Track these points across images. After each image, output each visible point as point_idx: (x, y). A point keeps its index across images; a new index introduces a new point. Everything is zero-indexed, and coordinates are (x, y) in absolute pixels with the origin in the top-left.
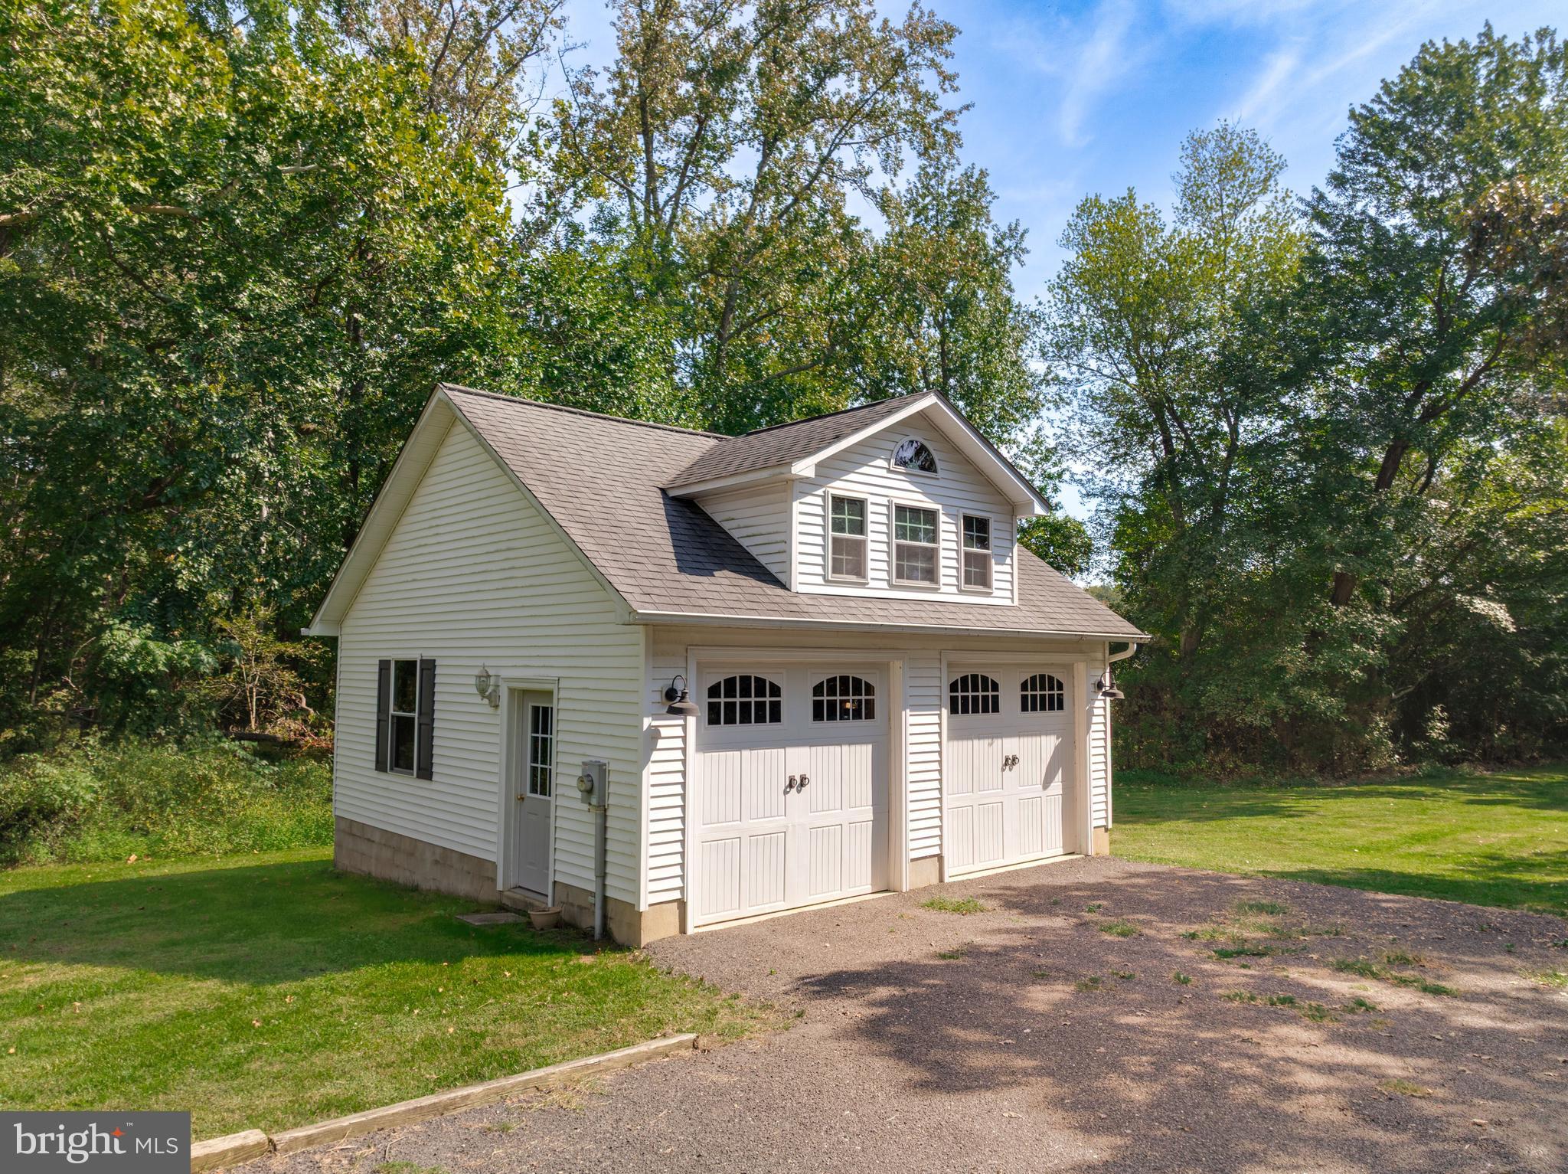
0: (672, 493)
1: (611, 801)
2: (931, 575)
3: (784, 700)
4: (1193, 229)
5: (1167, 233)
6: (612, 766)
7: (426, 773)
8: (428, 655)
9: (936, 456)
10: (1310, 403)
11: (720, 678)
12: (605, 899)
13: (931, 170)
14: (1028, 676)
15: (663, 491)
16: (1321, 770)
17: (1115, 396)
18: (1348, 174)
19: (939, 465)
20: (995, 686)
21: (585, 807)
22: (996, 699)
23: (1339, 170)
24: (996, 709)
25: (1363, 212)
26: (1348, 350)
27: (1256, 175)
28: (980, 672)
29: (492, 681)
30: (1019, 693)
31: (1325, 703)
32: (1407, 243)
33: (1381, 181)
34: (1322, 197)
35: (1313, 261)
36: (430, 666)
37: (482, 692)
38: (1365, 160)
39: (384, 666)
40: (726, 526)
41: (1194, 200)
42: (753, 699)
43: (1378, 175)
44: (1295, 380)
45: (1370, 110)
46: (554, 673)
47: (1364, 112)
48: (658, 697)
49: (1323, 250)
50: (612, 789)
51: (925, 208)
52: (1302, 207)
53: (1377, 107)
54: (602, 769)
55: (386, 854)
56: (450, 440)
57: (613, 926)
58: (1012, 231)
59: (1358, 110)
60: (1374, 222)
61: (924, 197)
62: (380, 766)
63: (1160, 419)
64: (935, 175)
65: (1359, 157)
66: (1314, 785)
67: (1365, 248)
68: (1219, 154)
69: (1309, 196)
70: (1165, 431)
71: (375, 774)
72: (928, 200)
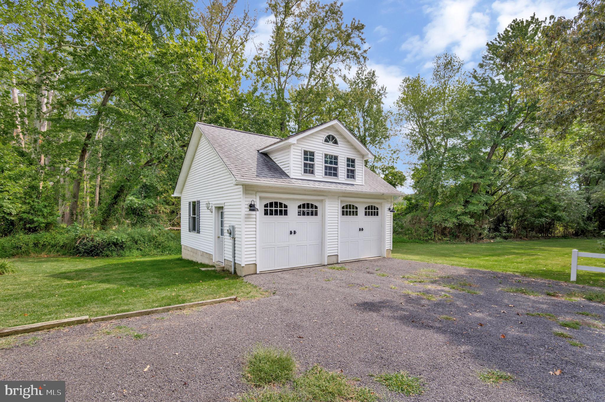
0: (260, 152)
1: (236, 236)
2: (335, 175)
3: (289, 209)
4: (435, 85)
5: (428, 87)
6: (236, 226)
7: (199, 232)
8: (198, 199)
9: (338, 140)
10: (469, 136)
11: (268, 202)
12: (235, 263)
13: (360, 72)
14: (367, 206)
15: (258, 151)
16: (467, 239)
17: (412, 135)
18: (484, 64)
19: (339, 142)
20: (357, 208)
21: (229, 238)
22: (356, 212)
23: (482, 62)
24: (357, 215)
25: (488, 76)
26: (481, 119)
27: (455, 67)
28: (352, 204)
29: (211, 205)
30: (364, 210)
31: (468, 220)
32: (501, 84)
33: (494, 66)
34: (475, 71)
35: (472, 91)
36: (199, 202)
37: (208, 209)
38: (490, 59)
39: (190, 203)
40: (275, 160)
41: (437, 74)
42: (279, 209)
43: (493, 64)
44: (465, 129)
45: (493, 43)
46: (223, 202)
47: (491, 43)
48: (247, 206)
49: (475, 88)
50: (236, 233)
51: (358, 83)
52: (469, 75)
53: (495, 42)
54: (233, 227)
55: (192, 254)
56: (202, 139)
57: (237, 270)
58: (382, 88)
59: (490, 43)
60: (491, 79)
61: (358, 80)
62: (190, 231)
63: (425, 142)
64: (361, 73)
65: (488, 58)
66: (464, 244)
67: (488, 87)
68: (445, 61)
69: (472, 71)
70: (426, 145)
71: (189, 233)
72: (359, 80)
